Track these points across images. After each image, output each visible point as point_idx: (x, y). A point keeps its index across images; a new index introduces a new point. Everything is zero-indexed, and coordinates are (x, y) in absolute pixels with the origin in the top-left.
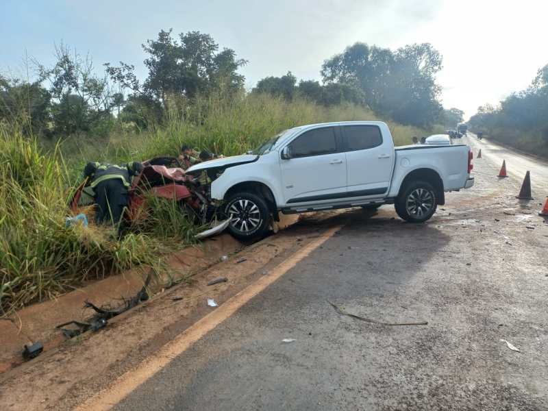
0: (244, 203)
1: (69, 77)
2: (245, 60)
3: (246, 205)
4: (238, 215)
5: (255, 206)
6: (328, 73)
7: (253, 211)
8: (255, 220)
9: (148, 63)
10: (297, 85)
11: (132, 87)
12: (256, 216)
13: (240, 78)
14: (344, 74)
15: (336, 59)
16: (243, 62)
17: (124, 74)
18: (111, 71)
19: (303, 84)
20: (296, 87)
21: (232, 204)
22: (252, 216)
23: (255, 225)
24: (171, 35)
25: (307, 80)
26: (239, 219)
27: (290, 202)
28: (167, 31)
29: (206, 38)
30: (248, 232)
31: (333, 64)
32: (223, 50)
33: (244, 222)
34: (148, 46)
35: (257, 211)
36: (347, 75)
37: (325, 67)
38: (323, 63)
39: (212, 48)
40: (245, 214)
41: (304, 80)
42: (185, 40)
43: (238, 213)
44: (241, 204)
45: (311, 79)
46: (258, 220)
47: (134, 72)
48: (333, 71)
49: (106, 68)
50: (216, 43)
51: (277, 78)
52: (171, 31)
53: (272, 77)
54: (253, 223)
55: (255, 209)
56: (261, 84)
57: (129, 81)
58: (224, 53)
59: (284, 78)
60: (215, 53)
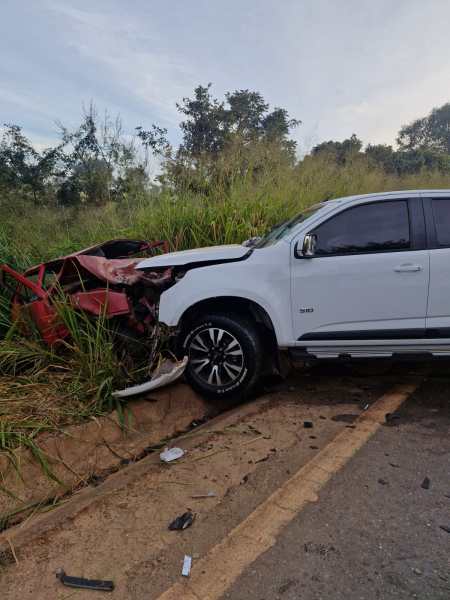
0: (216, 333)
1: (90, 140)
2: (298, 120)
3: (220, 338)
4: (206, 354)
5: (235, 342)
6: (406, 141)
7: (232, 350)
8: (233, 367)
9: (184, 126)
10: (362, 150)
11: (164, 153)
12: (237, 361)
13: (292, 144)
14: (427, 141)
15: (418, 124)
16: (295, 122)
17: (155, 138)
18: (143, 135)
19: (370, 150)
20: (361, 154)
21: (195, 333)
22: (230, 359)
23: (233, 377)
24: (209, 92)
25: (377, 144)
26: (207, 361)
27: (305, 337)
28: (205, 86)
29: (255, 97)
30: (220, 388)
31: (412, 131)
32: (274, 111)
33: (216, 367)
34: (183, 105)
35: (239, 352)
36: (430, 144)
37: (402, 134)
38: (400, 129)
39: (261, 109)
40: (218, 354)
41: (373, 145)
42: (232, 101)
43: (207, 350)
44: (212, 336)
45: (382, 144)
46: (238, 369)
47: (166, 136)
48: (412, 139)
49: (138, 132)
50: (266, 103)
51: (337, 143)
52: (209, 86)
53: (331, 142)
54: (230, 373)
55: (236, 348)
56: (317, 150)
57: (161, 148)
58: (275, 113)
59: (347, 142)
60: (264, 115)
